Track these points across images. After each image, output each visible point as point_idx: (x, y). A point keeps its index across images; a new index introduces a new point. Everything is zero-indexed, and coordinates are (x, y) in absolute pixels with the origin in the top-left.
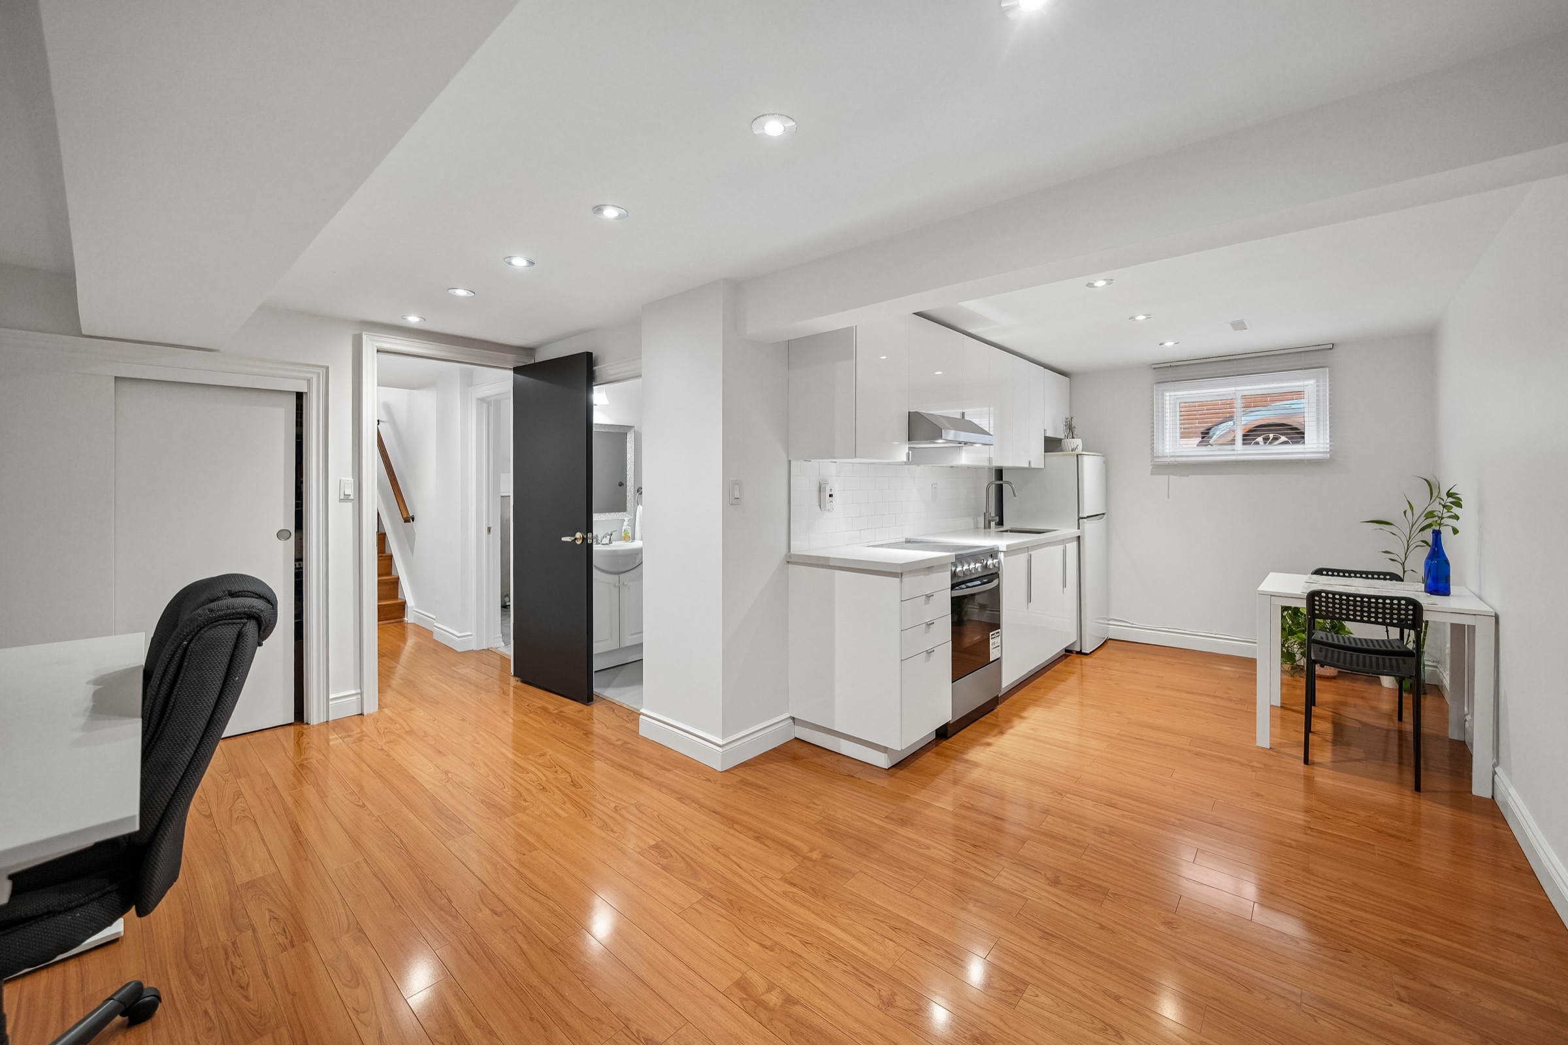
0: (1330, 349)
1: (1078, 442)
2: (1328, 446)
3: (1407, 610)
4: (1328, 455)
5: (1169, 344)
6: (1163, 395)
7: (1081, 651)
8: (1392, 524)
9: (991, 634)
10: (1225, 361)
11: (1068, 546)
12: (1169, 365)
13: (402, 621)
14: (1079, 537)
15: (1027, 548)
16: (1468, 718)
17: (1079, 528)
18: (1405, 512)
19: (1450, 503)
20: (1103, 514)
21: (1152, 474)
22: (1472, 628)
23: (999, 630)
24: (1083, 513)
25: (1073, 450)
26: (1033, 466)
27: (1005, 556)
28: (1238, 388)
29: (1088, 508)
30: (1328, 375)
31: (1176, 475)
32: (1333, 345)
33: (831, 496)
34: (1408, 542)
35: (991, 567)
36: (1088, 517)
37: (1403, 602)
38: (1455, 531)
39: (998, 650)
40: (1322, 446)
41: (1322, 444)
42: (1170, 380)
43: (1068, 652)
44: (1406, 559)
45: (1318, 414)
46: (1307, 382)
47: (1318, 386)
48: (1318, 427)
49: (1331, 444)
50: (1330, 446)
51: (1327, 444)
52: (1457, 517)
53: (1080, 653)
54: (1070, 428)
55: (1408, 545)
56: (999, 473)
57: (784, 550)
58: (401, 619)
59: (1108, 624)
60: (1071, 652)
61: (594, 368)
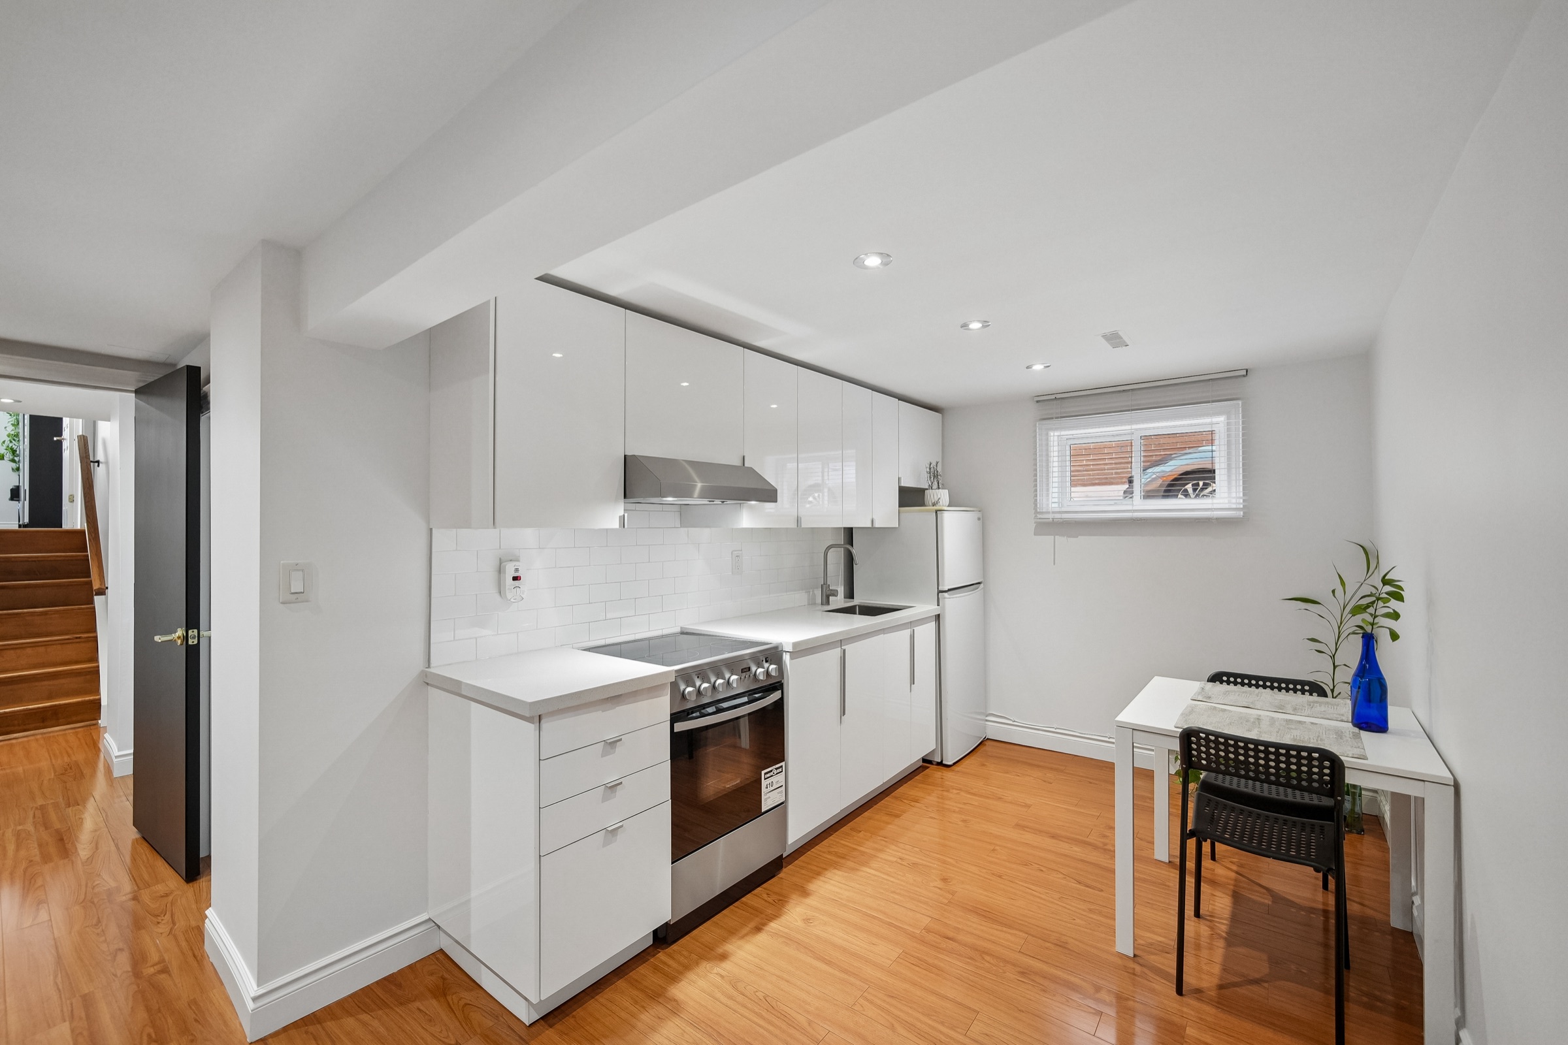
0: (1244, 376)
1: (943, 496)
2: (1241, 501)
3: (1321, 767)
4: (1242, 513)
5: (1038, 367)
6: (1047, 434)
7: (942, 761)
8: (1320, 604)
9: (763, 772)
10: (1119, 392)
11: (918, 630)
12: (1053, 397)
13: (97, 724)
14: (939, 615)
15: (839, 642)
16: (1417, 900)
17: (938, 605)
18: (1333, 591)
19: (1386, 593)
20: (979, 583)
21: (1035, 535)
22: (1421, 801)
23: (783, 764)
24: (943, 586)
25: (934, 505)
26: (877, 525)
27: (792, 658)
28: (1134, 427)
29: (952, 576)
30: (1240, 409)
31: (1064, 536)
32: (1247, 371)
33: (515, 578)
34: (1339, 628)
35: (761, 678)
36: (950, 590)
37: (1316, 755)
38: (1394, 636)
39: (781, 792)
40: (1234, 501)
41: (1234, 498)
42: (1054, 416)
43: (927, 761)
44: (1336, 650)
45: (1229, 459)
46: (1215, 419)
47: (1228, 424)
48: (1229, 476)
49: (1245, 498)
50: (1244, 501)
51: (1240, 498)
52: (1395, 616)
53: (941, 764)
54: (934, 474)
55: (1339, 633)
56: (849, 532)
57: (418, 664)
58: (94, 722)
59: (987, 721)
60: (930, 762)
61: (205, 389)
